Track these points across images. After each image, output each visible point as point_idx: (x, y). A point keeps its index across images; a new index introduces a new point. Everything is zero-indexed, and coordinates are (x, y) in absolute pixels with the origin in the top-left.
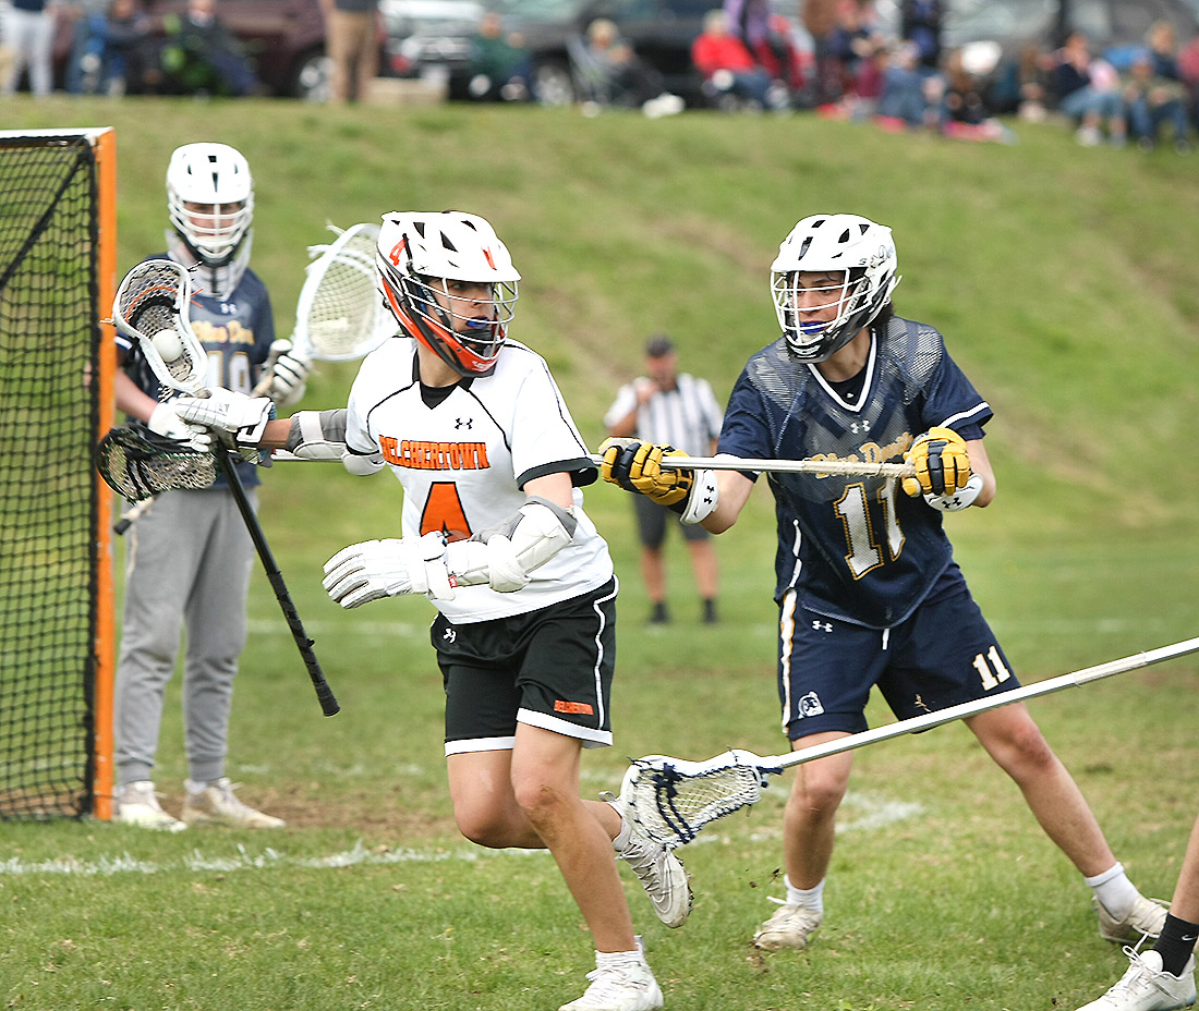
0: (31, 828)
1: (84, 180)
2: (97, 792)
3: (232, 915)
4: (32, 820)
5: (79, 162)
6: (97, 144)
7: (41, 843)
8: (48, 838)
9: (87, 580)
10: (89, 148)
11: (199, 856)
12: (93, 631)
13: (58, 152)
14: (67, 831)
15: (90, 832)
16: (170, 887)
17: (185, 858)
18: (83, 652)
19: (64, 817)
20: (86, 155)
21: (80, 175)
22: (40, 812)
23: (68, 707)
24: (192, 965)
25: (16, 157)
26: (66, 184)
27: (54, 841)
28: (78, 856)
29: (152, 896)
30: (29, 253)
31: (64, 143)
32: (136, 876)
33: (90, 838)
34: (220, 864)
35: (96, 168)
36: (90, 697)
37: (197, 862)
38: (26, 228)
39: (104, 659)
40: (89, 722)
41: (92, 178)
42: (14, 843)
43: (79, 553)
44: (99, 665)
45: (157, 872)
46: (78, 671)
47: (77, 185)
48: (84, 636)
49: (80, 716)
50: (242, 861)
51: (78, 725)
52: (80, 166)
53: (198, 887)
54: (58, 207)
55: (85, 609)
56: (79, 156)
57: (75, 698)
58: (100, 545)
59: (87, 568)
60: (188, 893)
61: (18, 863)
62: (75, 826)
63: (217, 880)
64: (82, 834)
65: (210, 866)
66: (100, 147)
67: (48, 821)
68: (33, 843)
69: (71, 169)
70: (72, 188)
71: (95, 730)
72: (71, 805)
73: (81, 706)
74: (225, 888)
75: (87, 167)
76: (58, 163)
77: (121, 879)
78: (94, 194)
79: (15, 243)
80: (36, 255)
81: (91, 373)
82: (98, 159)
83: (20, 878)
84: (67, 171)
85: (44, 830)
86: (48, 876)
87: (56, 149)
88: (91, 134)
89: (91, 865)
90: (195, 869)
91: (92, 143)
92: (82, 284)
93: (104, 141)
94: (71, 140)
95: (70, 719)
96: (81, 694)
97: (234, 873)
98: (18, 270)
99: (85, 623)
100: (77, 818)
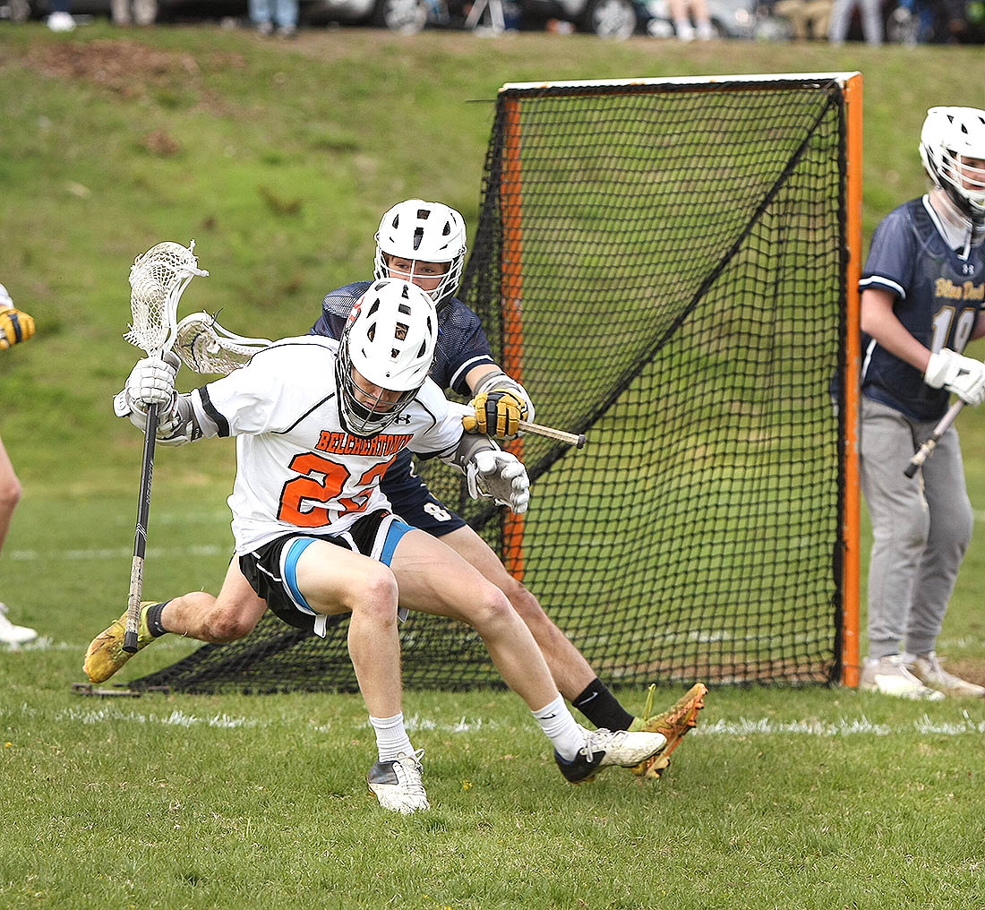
0: (785, 693)
1: (835, 119)
2: (845, 663)
3: (949, 773)
4: (788, 685)
5: (829, 102)
6: (845, 87)
7: (793, 706)
8: (799, 703)
9: (835, 474)
10: (839, 90)
11: (927, 720)
12: (840, 519)
13: (811, 94)
14: (817, 696)
15: (838, 698)
16: (898, 748)
17: (915, 723)
18: (833, 538)
19: (815, 684)
20: (836, 96)
21: (831, 114)
22: (794, 679)
23: (820, 586)
24: (906, 816)
25: (776, 98)
26: (818, 122)
27: (804, 705)
28: (822, 719)
29: (881, 756)
30: (785, 184)
31: (817, 86)
32: (871, 737)
33: (837, 703)
34: (947, 728)
35: (845, 109)
36: (838, 579)
37: (925, 726)
38: (782, 162)
39: (851, 544)
40: (838, 600)
41: (841, 118)
42: (769, 706)
43: (828, 450)
44: (847, 549)
45: (890, 734)
46: (828, 555)
47: (827, 123)
48: (833, 524)
49: (830, 595)
50: (966, 725)
51: (828, 603)
52: (831, 107)
53: (924, 747)
54: (810, 142)
55: (834, 500)
56: (829, 97)
57: (826, 579)
58: (847, 443)
59: (836, 463)
60: (914, 753)
61: (768, 724)
62: (824, 692)
63: (942, 742)
64: (829, 699)
65: (939, 730)
66: (848, 90)
67: (801, 687)
68: (785, 706)
69: (822, 109)
70: (823, 126)
71: (843, 607)
72: (822, 673)
73: (831, 586)
74: (948, 750)
75: (837, 108)
76: (812, 104)
77: (856, 739)
78: (842, 131)
79: (773, 175)
80: (792, 184)
81: (839, 291)
82: (846, 100)
83: (767, 737)
84: (818, 111)
85: (795, 695)
86: (792, 736)
87: (810, 91)
88: (841, 78)
89: (833, 726)
90: (923, 732)
91: (842, 86)
92: (831, 211)
93: (852, 84)
94: (822, 82)
95: (822, 598)
96: (830, 575)
97: (957, 737)
98: (775, 198)
99: (834, 512)
100: (827, 685)
